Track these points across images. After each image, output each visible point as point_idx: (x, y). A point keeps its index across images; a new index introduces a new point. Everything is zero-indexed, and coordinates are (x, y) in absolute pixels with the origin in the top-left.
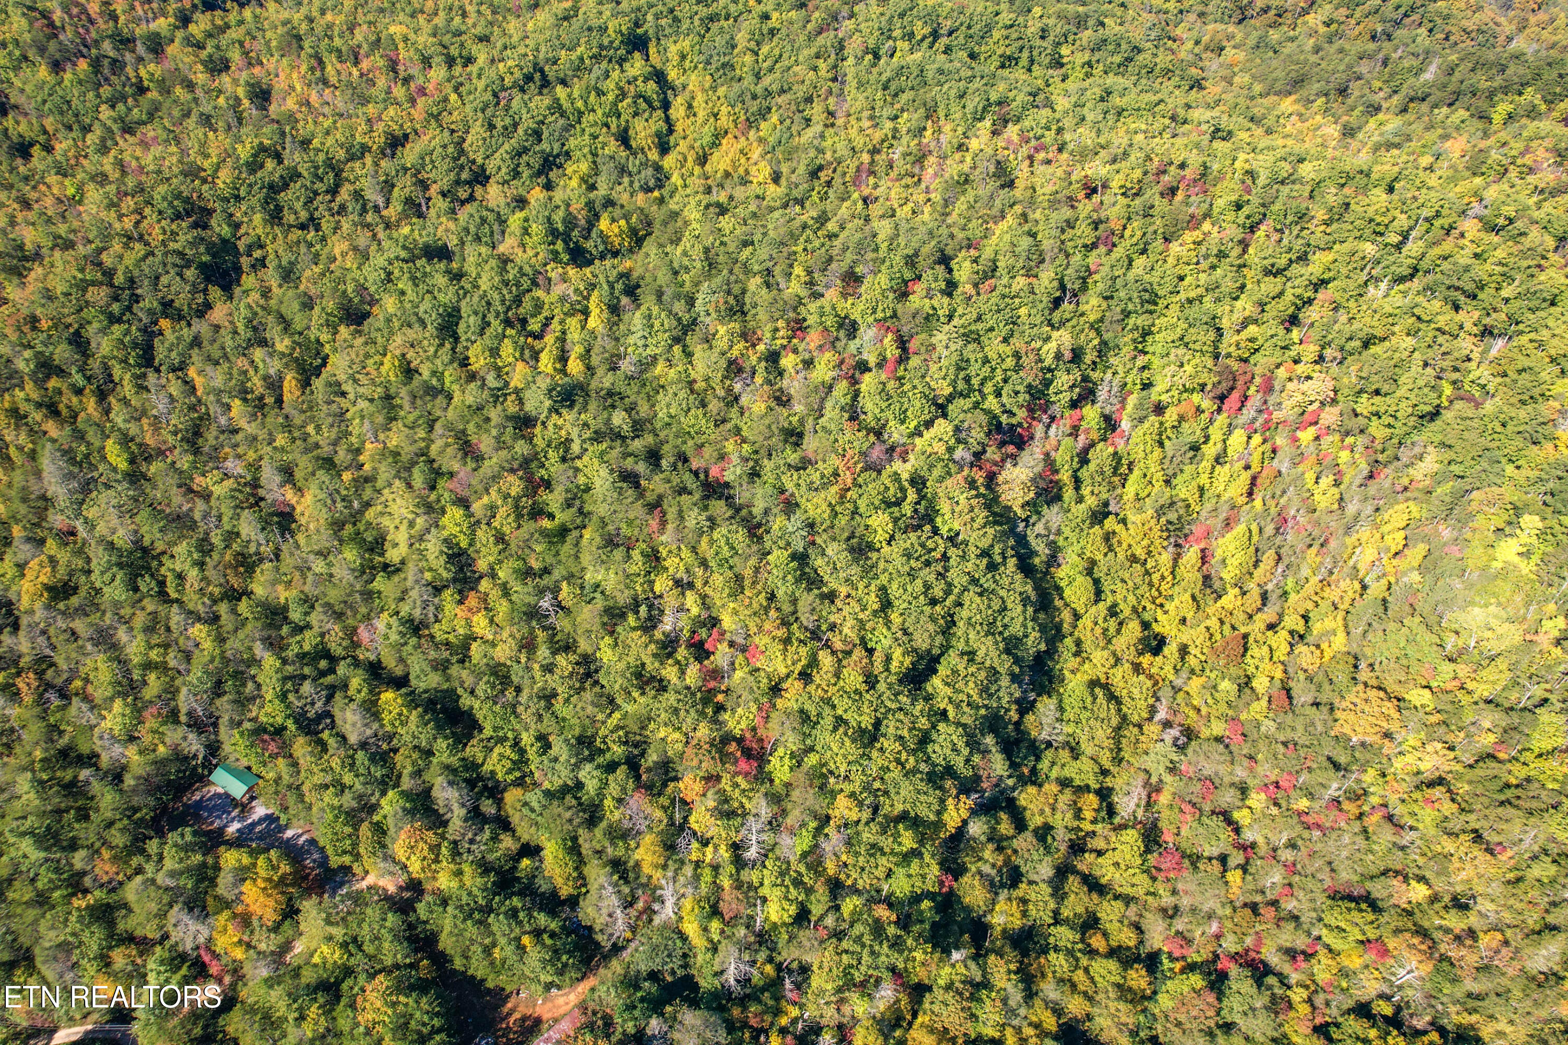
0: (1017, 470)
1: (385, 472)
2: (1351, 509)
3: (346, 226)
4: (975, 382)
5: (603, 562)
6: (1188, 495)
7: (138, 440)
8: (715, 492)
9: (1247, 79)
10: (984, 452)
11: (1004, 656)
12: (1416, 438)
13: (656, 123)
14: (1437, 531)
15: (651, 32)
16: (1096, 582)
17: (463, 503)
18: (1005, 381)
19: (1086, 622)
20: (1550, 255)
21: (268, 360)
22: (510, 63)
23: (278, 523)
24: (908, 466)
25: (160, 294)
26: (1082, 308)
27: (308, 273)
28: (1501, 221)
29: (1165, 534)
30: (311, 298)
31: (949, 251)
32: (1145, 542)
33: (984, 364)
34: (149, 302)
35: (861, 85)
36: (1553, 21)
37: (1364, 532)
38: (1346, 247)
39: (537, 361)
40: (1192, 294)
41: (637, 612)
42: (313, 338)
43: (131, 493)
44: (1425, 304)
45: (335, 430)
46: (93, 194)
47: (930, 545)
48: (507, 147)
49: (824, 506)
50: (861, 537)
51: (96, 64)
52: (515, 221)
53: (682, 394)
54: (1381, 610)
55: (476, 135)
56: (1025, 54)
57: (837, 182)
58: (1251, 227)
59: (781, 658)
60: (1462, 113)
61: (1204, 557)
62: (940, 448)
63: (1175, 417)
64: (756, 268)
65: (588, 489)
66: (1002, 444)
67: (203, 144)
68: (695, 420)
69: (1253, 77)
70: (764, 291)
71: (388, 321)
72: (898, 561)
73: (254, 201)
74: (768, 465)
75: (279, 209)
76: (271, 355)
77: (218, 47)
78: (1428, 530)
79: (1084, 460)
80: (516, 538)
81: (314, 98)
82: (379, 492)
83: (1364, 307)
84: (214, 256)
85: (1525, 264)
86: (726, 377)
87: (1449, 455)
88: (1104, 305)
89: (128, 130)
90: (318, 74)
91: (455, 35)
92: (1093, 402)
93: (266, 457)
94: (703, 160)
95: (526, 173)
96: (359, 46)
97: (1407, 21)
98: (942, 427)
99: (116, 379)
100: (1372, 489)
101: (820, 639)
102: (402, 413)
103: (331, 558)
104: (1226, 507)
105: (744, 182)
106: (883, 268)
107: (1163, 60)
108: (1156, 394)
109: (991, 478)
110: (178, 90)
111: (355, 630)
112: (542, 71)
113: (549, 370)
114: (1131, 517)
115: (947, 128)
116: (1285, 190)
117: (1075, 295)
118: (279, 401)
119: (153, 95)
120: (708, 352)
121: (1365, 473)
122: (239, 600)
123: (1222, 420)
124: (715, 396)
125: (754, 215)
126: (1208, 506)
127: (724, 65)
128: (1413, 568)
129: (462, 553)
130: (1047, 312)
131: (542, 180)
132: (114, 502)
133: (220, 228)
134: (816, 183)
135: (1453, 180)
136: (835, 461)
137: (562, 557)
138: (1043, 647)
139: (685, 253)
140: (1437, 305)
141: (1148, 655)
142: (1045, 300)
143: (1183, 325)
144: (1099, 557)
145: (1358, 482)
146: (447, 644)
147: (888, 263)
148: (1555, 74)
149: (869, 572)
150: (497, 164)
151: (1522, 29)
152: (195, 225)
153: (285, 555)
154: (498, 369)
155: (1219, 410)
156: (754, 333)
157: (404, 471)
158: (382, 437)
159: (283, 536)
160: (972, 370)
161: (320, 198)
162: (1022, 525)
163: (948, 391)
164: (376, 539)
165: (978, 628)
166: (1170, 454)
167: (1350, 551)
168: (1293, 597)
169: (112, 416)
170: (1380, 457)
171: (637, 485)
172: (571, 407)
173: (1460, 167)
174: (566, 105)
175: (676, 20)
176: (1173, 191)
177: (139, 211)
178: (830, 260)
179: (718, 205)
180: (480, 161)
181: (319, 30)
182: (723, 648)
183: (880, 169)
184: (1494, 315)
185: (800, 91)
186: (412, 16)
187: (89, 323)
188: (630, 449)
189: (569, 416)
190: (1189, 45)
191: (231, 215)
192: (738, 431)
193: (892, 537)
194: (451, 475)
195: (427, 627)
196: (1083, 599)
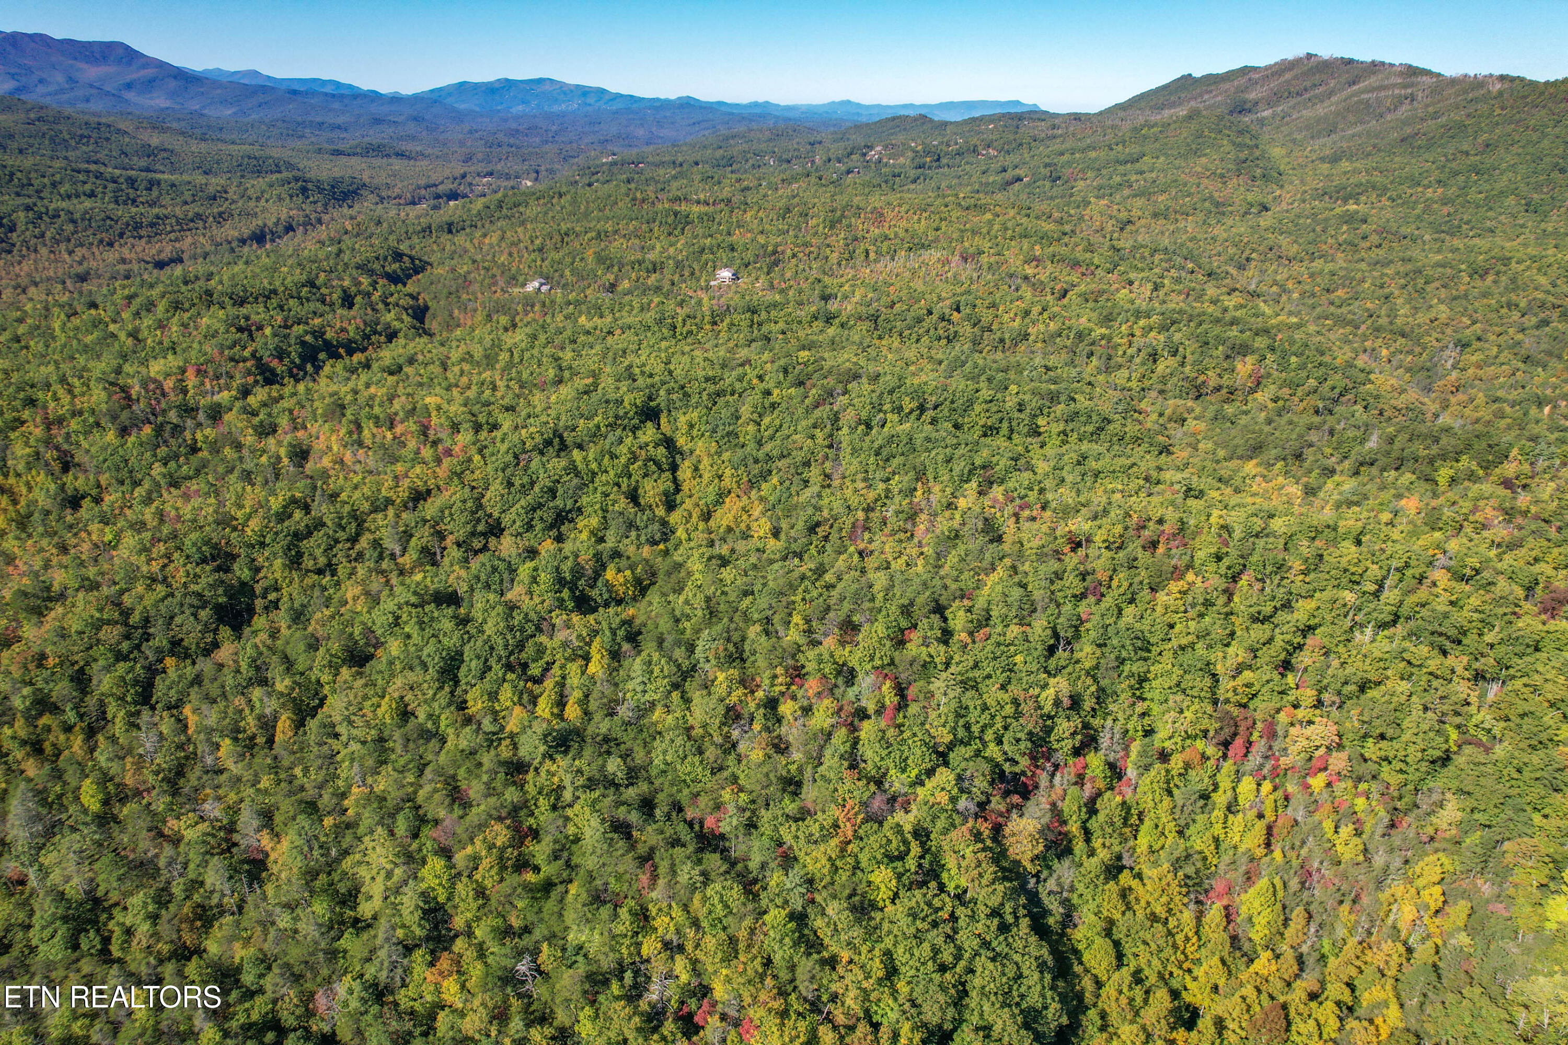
0: (1024, 822)
1: (368, 818)
2: (1379, 860)
3: (361, 571)
4: (975, 729)
5: (588, 921)
6: (1203, 847)
7: (117, 780)
8: (710, 844)
9: (1210, 445)
10: (989, 802)
11: (1023, 1032)
12: (1431, 785)
13: (665, 483)
14: (1475, 886)
15: (663, 405)
16: (1117, 944)
17: (446, 853)
18: (1006, 728)
19: (1109, 990)
20: (1522, 603)
21: (266, 699)
22: (532, 429)
23: (248, 871)
24: (911, 817)
25: (172, 633)
26: (1077, 655)
27: (318, 615)
28: (1468, 572)
29: (1184, 890)
30: (317, 640)
31: (943, 601)
32: (1164, 899)
33: (983, 711)
34: (160, 640)
35: (855, 451)
36: (1472, 400)
37: (1397, 888)
38: (1327, 595)
39: (535, 705)
40: (1184, 641)
41: (621, 979)
42: (313, 678)
43: (97, 837)
44: (1413, 649)
45: (324, 772)
46: (130, 540)
47: (937, 903)
48: (523, 502)
49: (824, 861)
50: (864, 895)
51: (159, 430)
52: (525, 570)
53: (679, 741)
54: (1433, 977)
55: (494, 493)
56: (1005, 425)
57: (834, 537)
58: (1233, 577)
59: (777, 1034)
60: (1408, 477)
61: (1229, 915)
62: (943, 798)
63: (1181, 764)
64: (756, 616)
65: (577, 840)
66: (1006, 794)
67: (240, 497)
68: (691, 767)
69: (1216, 443)
70: (763, 638)
71: (391, 663)
72: (904, 921)
73: (277, 547)
74: (765, 816)
75: (300, 555)
76: (269, 695)
77: (270, 415)
78: (1465, 884)
79: (1092, 811)
80: (498, 892)
81: (348, 457)
82: (359, 839)
83: (1354, 652)
84: (230, 598)
85: (1501, 611)
86: (724, 724)
87: (1470, 803)
88: (1098, 652)
89: (174, 483)
90: (355, 437)
91: (484, 405)
92: (1096, 749)
93: (248, 800)
94: (707, 516)
95: (539, 526)
96: (396, 414)
97: (1343, 399)
98: (944, 776)
99: (109, 716)
100: (1397, 840)
101: (820, 1012)
102: (393, 757)
103: (299, 911)
104: (1244, 859)
105: (746, 536)
106: (880, 617)
107: (1131, 429)
108: (1161, 739)
109: (997, 829)
110: (227, 451)
111: (312, 994)
112: (561, 437)
113: (547, 715)
114: (1147, 872)
115: (936, 489)
116: (1261, 543)
117: (1069, 643)
118: (271, 741)
119: (204, 454)
120: (707, 699)
121: (1386, 821)
122: (189, 959)
123: (1228, 766)
124: (713, 743)
125: (755, 567)
126: (1226, 858)
127: (729, 434)
128: (1459, 929)
129: (439, 908)
130: (1042, 660)
131: (554, 533)
132: (76, 847)
133: (241, 571)
134: (814, 537)
135: (1415, 533)
136: (835, 812)
137: (545, 915)
138: (1065, 1020)
139: (687, 602)
140: (1424, 650)
141: (1182, 1030)
142: (1040, 647)
143: (1178, 672)
144: (1117, 916)
145: (1380, 831)
146: (412, 1013)
147: (884, 613)
148: (1484, 444)
149: (873, 933)
150: (513, 518)
151: (1445, 406)
152: (218, 569)
153: (249, 908)
154: (495, 713)
155: (1225, 756)
156: (753, 679)
157: (388, 818)
158: (370, 780)
159: (250, 885)
160: (972, 717)
161: (340, 546)
162: (1033, 881)
163: (948, 738)
164: (350, 892)
165: (993, 998)
166: (1180, 803)
167: (1385, 908)
168: (1332, 962)
169: (96, 754)
170: (1398, 805)
171: (629, 836)
172: (566, 752)
173: (1419, 522)
174: (581, 466)
175: (687, 395)
176: (1154, 544)
177: (168, 556)
178: (828, 609)
179: (721, 557)
180: (496, 515)
181: (361, 400)
182: (714, 1021)
183: (875, 524)
184: (1483, 660)
185: (799, 456)
186: (448, 389)
187: (95, 660)
188: (623, 798)
189: (563, 762)
190: (1154, 417)
191: (254, 560)
192: (735, 779)
193: (896, 895)
194: (436, 822)
195: (392, 993)
196: (1104, 964)
